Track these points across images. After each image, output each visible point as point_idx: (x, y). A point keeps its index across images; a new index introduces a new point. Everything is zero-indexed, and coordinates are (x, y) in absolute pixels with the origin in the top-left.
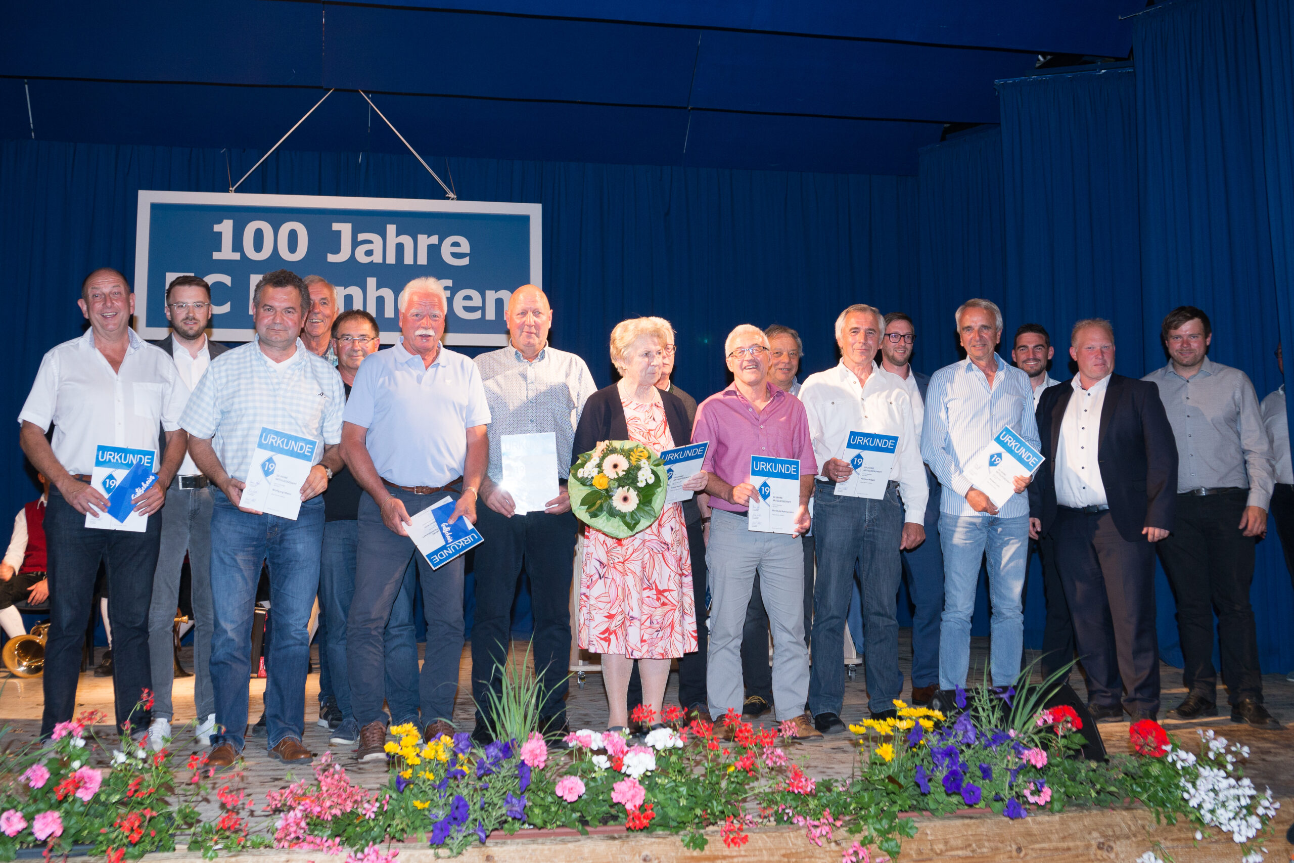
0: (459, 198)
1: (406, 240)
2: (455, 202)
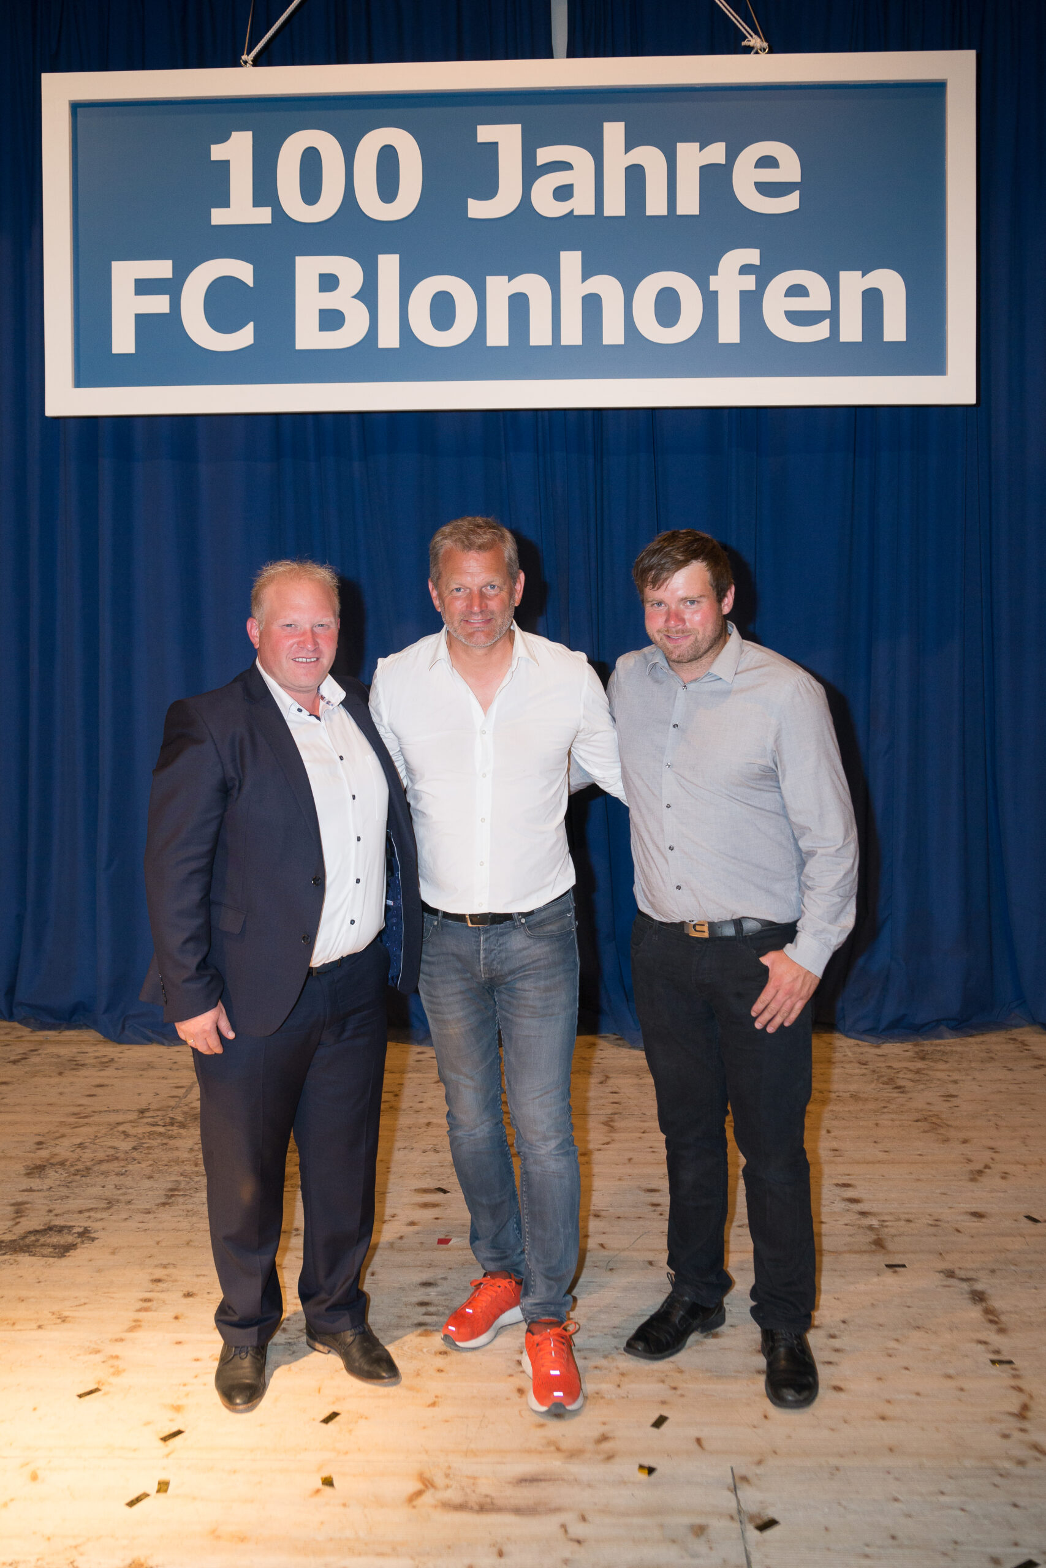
0: (775, 47)
1: (650, 157)
2: (764, 57)
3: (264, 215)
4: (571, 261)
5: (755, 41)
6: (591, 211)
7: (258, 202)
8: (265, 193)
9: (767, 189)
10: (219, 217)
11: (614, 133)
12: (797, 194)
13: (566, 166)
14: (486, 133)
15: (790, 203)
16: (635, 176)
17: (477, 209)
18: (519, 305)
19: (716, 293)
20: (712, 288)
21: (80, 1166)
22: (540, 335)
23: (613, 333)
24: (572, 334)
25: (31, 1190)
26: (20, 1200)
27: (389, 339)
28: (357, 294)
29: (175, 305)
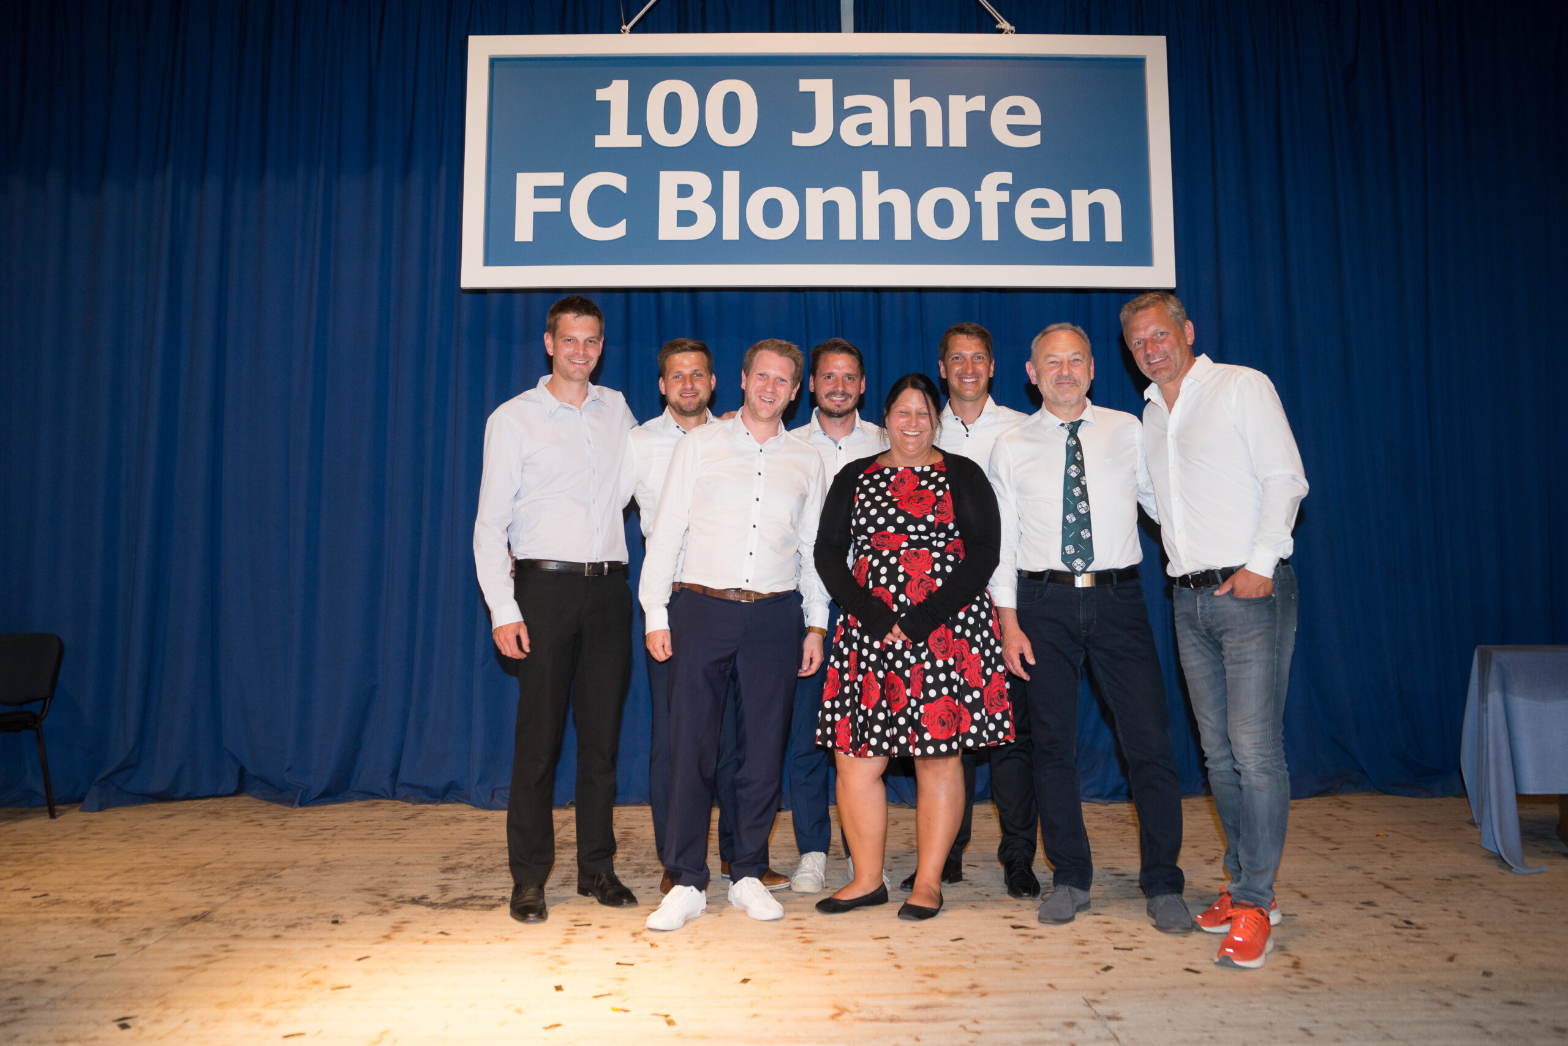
1: (929, 105)
2: (1012, 36)
3: (636, 141)
4: (870, 179)
5: (1005, 25)
6: (885, 142)
7: (631, 131)
8: (637, 122)
9: (1015, 129)
10: (601, 141)
11: (902, 87)
12: (1038, 134)
13: (865, 110)
14: (805, 85)
15: (1034, 140)
16: (918, 119)
17: (799, 139)
18: (831, 210)
19: (980, 204)
20: (977, 200)
21: (484, 868)
22: (847, 232)
23: (902, 232)
24: (871, 232)
25: (448, 879)
26: (442, 884)
27: (731, 232)
28: (707, 200)
29: (565, 205)
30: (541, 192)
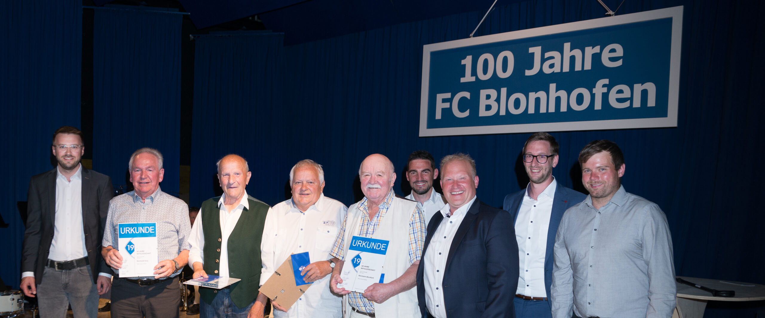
0: (616, 14)
1: (577, 53)
2: (613, 17)
3: (473, 79)
4: (553, 87)
5: (611, 12)
6: (559, 71)
7: (472, 75)
8: (474, 73)
9: (612, 59)
10: (463, 80)
11: (567, 46)
12: (621, 60)
13: (552, 58)
14: (531, 50)
15: (619, 63)
16: (573, 59)
17: (528, 73)
18: (538, 100)
19: (594, 94)
20: (594, 92)
22: (543, 110)
23: (564, 108)
24: (552, 109)
27: (503, 113)
28: (496, 100)
29: (451, 105)
30: (444, 101)
